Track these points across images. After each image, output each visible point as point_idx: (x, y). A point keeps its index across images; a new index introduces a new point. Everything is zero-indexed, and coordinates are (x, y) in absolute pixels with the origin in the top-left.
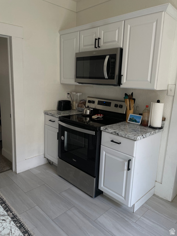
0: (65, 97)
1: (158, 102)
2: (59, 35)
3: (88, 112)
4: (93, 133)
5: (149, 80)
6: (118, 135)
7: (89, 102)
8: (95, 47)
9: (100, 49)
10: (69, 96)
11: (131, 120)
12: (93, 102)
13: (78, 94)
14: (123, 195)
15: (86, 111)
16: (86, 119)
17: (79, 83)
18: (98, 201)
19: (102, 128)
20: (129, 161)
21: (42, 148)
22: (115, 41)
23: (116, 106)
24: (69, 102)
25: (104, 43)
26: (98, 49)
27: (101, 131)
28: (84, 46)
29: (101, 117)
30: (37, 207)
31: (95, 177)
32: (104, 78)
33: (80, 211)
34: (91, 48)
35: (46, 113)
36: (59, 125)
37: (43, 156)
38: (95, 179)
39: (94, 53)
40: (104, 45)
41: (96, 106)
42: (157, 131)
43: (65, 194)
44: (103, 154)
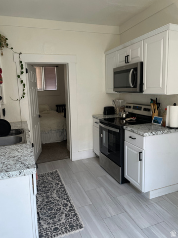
0: (111, 104)
1: (175, 105)
2: (104, 55)
3: (124, 116)
4: (118, 131)
5: (161, 86)
6: (133, 132)
7: (127, 107)
8: (126, 63)
9: (129, 63)
10: (113, 103)
11: (154, 121)
12: (130, 107)
13: (120, 101)
14: (139, 182)
15: (123, 115)
16: (123, 122)
17: (117, 92)
18: (124, 187)
19: (124, 127)
20: (140, 153)
21: (92, 144)
22: (138, 57)
23: (145, 110)
24: (113, 107)
25: (132, 59)
26: (128, 64)
27: (124, 129)
28: (120, 62)
29: (134, 119)
30: (78, 183)
31: (120, 167)
32: (130, 87)
33: (106, 190)
34: (123, 64)
35: (94, 117)
36: (100, 126)
37: (92, 151)
38: (120, 168)
39: (124, 68)
40: (132, 61)
41: (131, 110)
42: (172, 130)
43: (100, 178)
44: (126, 148)
